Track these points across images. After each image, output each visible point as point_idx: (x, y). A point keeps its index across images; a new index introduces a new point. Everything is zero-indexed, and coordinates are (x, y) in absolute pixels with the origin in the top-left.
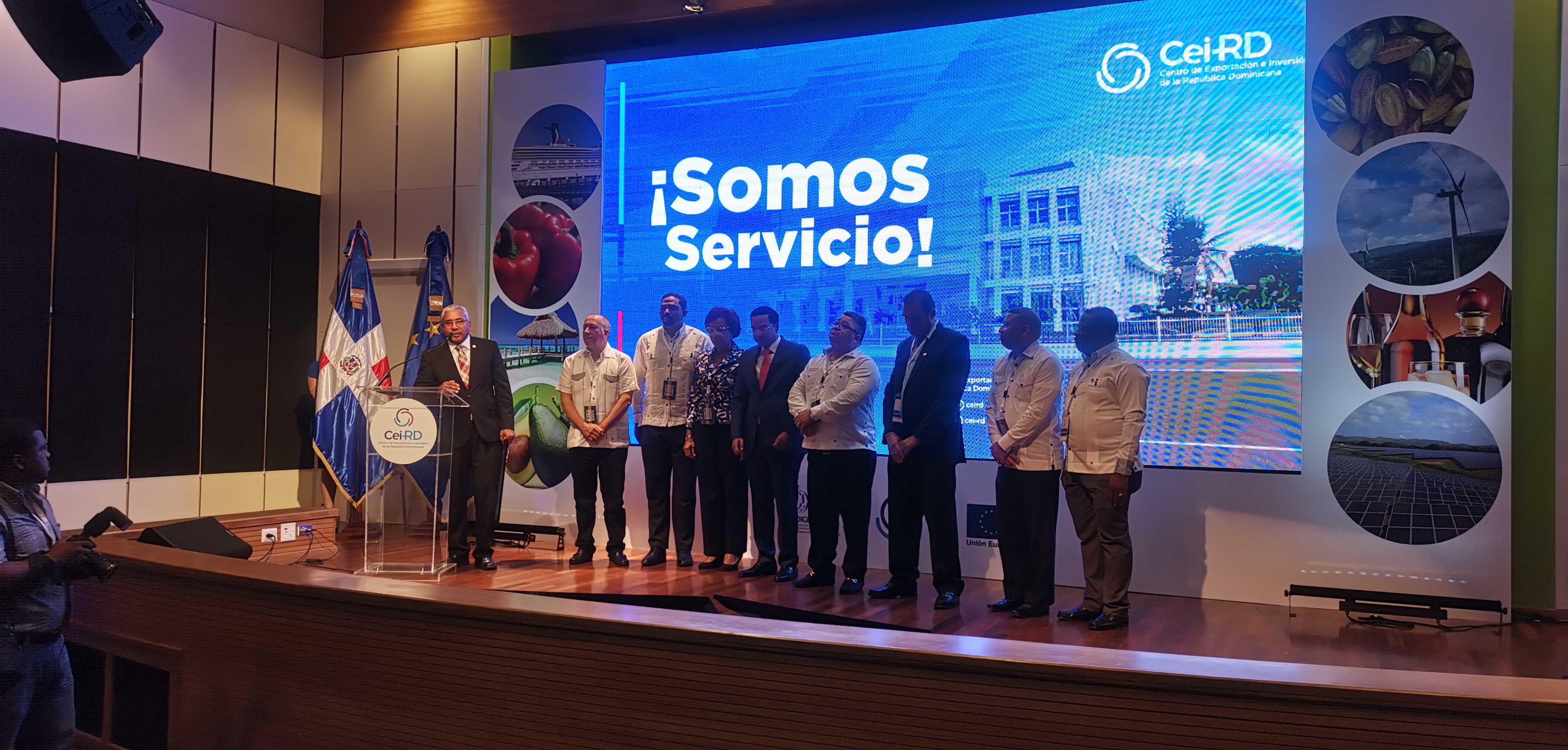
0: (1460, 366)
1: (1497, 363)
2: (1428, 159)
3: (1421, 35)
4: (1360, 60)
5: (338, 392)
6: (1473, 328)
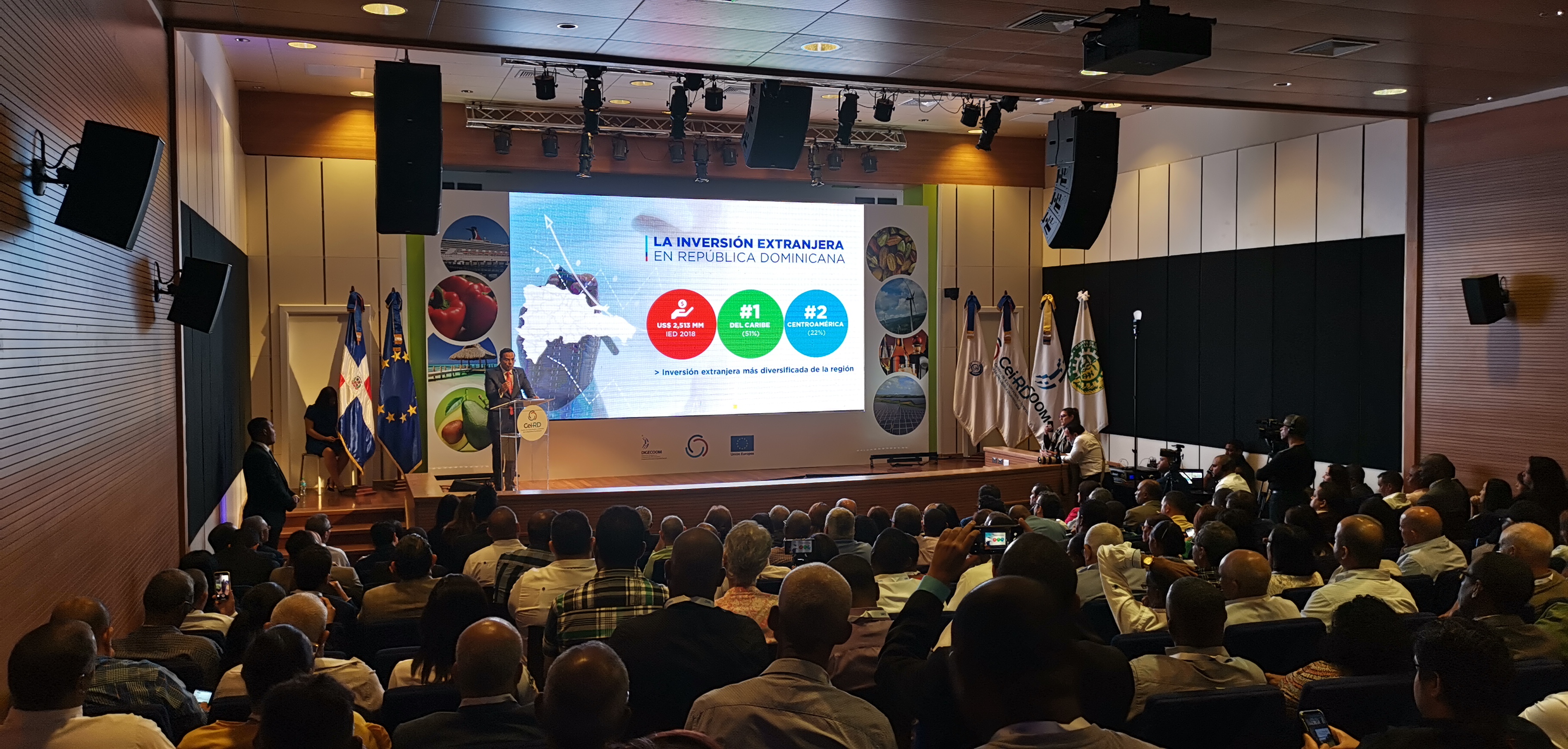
0: (914, 365)
1: (925, 364)
3: (900, 236)
4: (881, 243)
5: (351, 401)
6: (917, 351)
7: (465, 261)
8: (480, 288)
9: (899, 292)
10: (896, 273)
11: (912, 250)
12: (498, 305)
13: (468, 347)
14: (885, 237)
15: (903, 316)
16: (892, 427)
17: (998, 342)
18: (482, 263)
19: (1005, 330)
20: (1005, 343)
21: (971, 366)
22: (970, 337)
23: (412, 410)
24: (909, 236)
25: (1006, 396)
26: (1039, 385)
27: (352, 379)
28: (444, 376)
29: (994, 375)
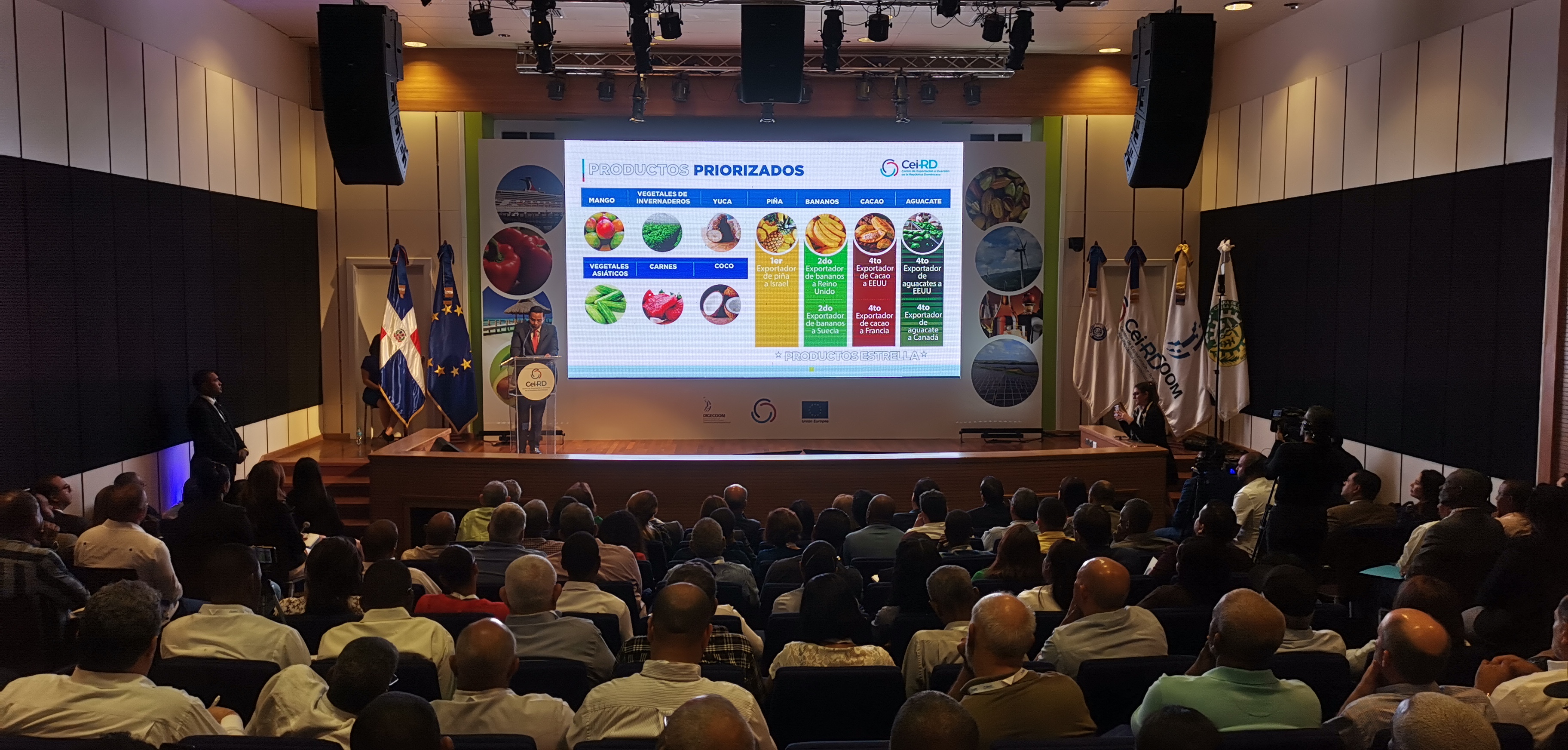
0: (1023, 327)
1: (1038, 326)
2: (1012, 234)
3: (1009, 177)
4: (985, 186)
5: (393, 354)
6: (1029, 311)
7: (519, 213)
8: (535, 241)
9: (1006, 242)
10: (1004, 220)
11: (1024, 194)
12: (553, 258)
13: (522, 301)
14: (989, 179)
15: (1010, 270)
16: (995, 397)
17: (1124, 301)
18: (536, 215)
19: (1131, 289)
20: (1131, 302)
21: (1093, 329)
22: (1093, 296)
23: (466, 364)
24: (1020, 178)
25: (1132, 366)
26: (1171, 353)
27: (395, 331)
28: (498, 330)
29: (1120, 340)
